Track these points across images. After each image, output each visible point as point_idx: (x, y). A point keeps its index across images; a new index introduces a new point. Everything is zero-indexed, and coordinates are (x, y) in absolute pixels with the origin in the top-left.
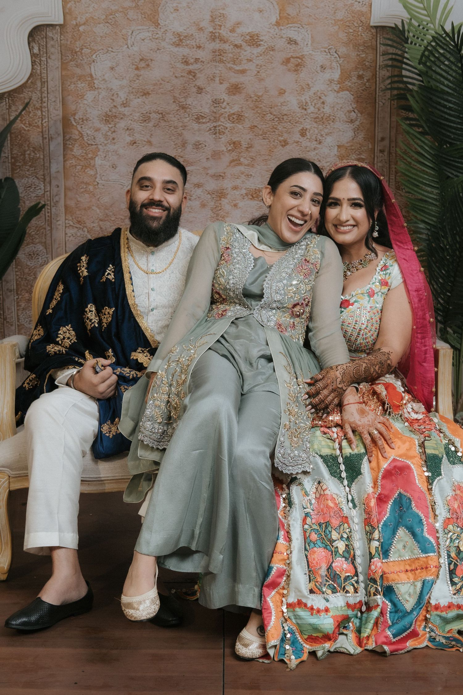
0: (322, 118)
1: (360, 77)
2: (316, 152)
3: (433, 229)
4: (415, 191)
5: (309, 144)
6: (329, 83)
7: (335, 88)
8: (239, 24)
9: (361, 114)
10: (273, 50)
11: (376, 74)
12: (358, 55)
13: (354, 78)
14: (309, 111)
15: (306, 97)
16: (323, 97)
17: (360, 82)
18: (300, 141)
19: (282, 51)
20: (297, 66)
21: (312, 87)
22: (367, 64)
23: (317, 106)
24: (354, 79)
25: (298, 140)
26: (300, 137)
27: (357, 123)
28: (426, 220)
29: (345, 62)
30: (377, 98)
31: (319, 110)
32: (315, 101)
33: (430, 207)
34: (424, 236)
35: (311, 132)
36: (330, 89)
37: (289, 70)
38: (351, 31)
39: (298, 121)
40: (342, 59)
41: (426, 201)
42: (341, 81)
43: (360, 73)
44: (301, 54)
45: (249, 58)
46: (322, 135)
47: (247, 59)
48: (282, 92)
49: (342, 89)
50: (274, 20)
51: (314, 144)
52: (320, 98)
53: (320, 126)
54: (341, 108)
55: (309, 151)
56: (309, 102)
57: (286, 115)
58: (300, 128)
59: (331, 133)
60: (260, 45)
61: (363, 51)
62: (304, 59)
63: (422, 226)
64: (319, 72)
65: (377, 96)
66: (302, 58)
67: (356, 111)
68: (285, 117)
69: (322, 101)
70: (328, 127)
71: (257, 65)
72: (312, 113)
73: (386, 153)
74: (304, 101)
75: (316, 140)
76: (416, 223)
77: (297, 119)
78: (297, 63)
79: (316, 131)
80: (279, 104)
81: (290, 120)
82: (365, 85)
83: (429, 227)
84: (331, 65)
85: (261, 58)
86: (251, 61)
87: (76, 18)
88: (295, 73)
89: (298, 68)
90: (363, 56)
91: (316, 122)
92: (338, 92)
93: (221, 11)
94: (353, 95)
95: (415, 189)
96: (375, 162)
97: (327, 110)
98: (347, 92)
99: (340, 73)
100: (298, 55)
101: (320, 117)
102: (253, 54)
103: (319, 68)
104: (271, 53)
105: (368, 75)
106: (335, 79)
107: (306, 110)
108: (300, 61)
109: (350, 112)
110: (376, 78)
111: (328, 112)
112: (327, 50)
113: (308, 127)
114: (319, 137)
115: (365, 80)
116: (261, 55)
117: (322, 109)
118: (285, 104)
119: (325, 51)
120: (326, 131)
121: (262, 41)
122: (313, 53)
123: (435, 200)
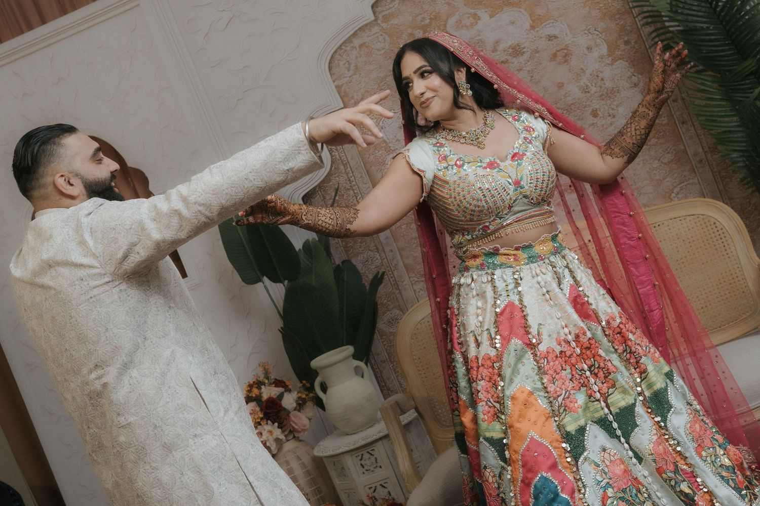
0: (607, 93)
1: (627, 43)
2: (614, 126)
3: (746, 154)
4: (717, 126)
5: (604, 122)
6: (600, 60)
7: (608, 62)
8: (497, 42)
9: (642, 75)
10: (537, 52)
11: (641, 34)
12: (617, 24)
13: (622, 45)
14: (592, 92)
15: (584, 81)
16: (601, 75)
17: (628, 47)
18: (595, 122)
19: (546, 49)
20: (565, 57)
21: (587, 69)
22: (628, 28)
23: (598, 84)
24: (622, 47)
25: (592, 122)
26: (593, 118)
27: (641, 84)
28: (737, 148)
29: (608, 35)
30: (651, 55)
31: (601, 87)
32: (594, 81)
33: (735, 136)
34: (741, 164)
35: (602, 110)
36: (603, 64)
37: (559, 64)
38: (601, 5)
39: (586, 106)
40: (604, 34)
41: (729, 131)
42: (611, 52)
43: (626, 39)
44: (564, 45)
45: (519, 68)
46: (613, 109)
47: (518, 70)
48: (560, 86)
49: (614, 60)
50: (527, 25)
51: (609, 120)
52: (597, 76)
53: (608, 102)
54: (621, 77)
55: (606, 128)
56: (588, 84)
57: (572, 104)
58: (590, 111)
59: (620, 103)
60: (524, 53)
61: (619, 18)
62: (569, 48)
63: (735, 155)
64: (587, 53)
65: (650, 53)
66: (566, 48)
67: (636, 74)
68: (572, 107)
69: (600, 78)
70: (616, 99)
71: (529, 71)
72: (595, 93)
73: (679, 101)
74: (584, 85)
75: (610, 116)
76: (728, 154)
77: (584, 103)
78: (564, 54)
79: (606, 108)
80: (563, 97)
81: (578, 107)
82: (634, 47)
83: (741, 154)
84: (596, 43)
85: (529, 63)
86: (521, 70)
87: (353, 98)
88: (566, 64)
89: (567, 58)
90: (622, 23)
91: (603, 100)
92: (612, 65)
93: (478, 38)
94: (627, 61)
95: (715, 124)
96: (673, 113)
97: (609, 84)
98: (621, 61)
99: (606, 47)
100: (562, 47)
101: (604, 93)
102: (521, 63)
103: (586, 51)
104: (537, 55)
105: (633, 38)
106: (605, 54)
107: (589, 92)
108: (566, 51)
109: (630, 77)
110: (642, 37)
111: (610, 85)
112: (586, 32)
113: (597, 107)
114: (611, 112)
115: (633, 44)
116: (528, 61)
117: (603, 86)
118: (568, 95)
119: (585, 33)
120: (615, 103)
121: (524, 48)
122: (575, 39)
123: (737, 126)
